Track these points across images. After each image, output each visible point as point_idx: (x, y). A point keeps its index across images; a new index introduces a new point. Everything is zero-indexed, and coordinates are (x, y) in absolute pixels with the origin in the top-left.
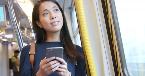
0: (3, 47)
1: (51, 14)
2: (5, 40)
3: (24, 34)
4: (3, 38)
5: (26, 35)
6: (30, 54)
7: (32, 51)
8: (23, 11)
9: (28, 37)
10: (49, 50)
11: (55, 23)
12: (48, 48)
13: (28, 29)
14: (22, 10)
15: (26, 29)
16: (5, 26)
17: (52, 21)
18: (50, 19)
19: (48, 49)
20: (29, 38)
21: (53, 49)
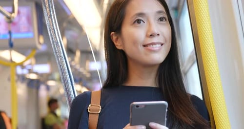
0: (29, 93)
1: (150, 24)
2: (33, 77)
3: (73, 63)
4: (30, 71)
5: (78, 67)
6: (89, 113)
7: (95, 107)
8: (72, 14)
9: (81, 70)
10: (137, 106)
11: (154, 46)
12: (134, 103)
13: (82, 52)
14: (70, 11)
15: (78, 54)
16: (35, 48)
17: (150, 41)
18: (147, 36)
19: (134, 105)
20: (85, 73)
21: (146, 106)
